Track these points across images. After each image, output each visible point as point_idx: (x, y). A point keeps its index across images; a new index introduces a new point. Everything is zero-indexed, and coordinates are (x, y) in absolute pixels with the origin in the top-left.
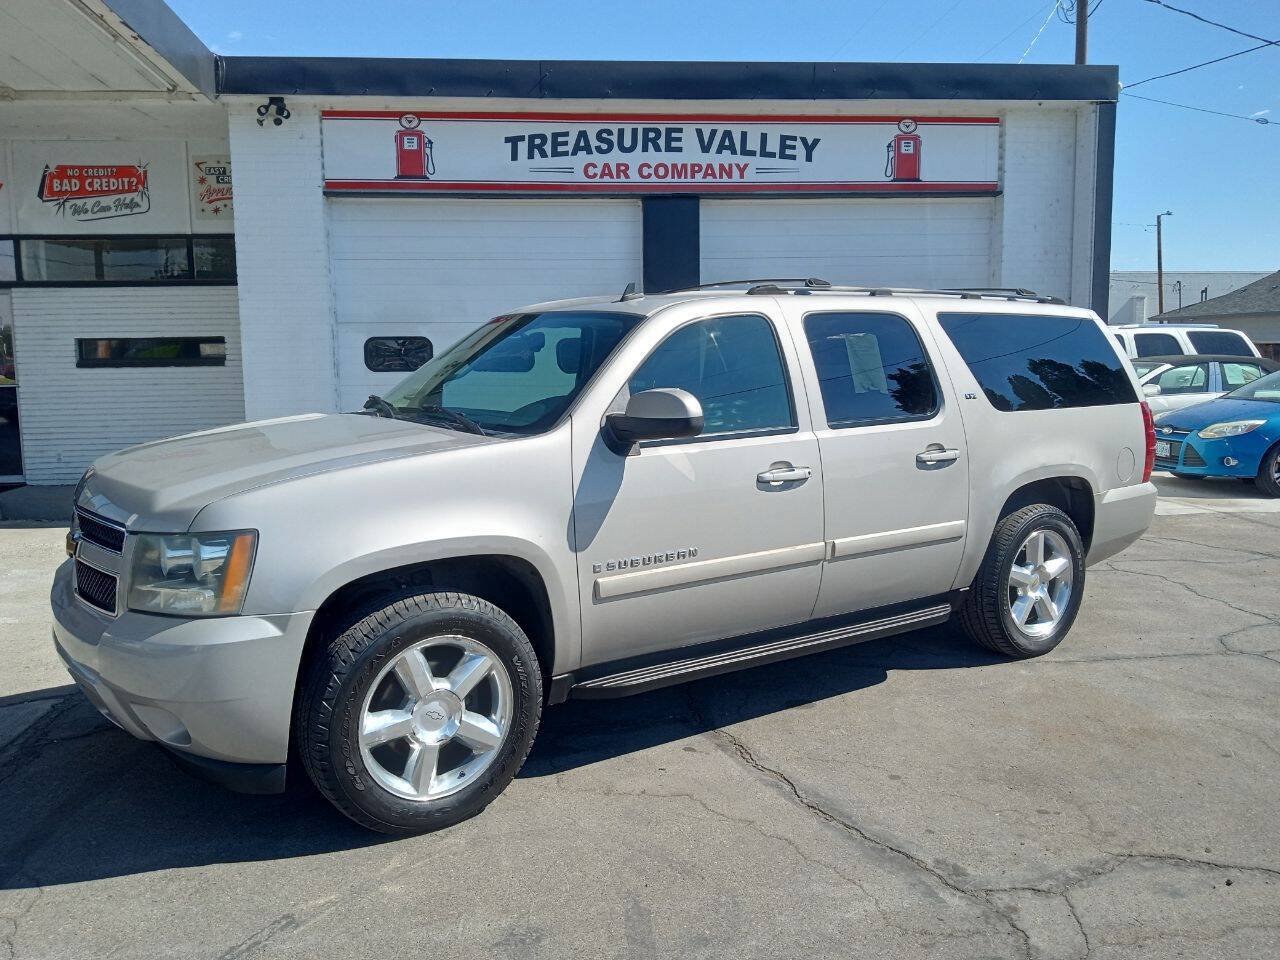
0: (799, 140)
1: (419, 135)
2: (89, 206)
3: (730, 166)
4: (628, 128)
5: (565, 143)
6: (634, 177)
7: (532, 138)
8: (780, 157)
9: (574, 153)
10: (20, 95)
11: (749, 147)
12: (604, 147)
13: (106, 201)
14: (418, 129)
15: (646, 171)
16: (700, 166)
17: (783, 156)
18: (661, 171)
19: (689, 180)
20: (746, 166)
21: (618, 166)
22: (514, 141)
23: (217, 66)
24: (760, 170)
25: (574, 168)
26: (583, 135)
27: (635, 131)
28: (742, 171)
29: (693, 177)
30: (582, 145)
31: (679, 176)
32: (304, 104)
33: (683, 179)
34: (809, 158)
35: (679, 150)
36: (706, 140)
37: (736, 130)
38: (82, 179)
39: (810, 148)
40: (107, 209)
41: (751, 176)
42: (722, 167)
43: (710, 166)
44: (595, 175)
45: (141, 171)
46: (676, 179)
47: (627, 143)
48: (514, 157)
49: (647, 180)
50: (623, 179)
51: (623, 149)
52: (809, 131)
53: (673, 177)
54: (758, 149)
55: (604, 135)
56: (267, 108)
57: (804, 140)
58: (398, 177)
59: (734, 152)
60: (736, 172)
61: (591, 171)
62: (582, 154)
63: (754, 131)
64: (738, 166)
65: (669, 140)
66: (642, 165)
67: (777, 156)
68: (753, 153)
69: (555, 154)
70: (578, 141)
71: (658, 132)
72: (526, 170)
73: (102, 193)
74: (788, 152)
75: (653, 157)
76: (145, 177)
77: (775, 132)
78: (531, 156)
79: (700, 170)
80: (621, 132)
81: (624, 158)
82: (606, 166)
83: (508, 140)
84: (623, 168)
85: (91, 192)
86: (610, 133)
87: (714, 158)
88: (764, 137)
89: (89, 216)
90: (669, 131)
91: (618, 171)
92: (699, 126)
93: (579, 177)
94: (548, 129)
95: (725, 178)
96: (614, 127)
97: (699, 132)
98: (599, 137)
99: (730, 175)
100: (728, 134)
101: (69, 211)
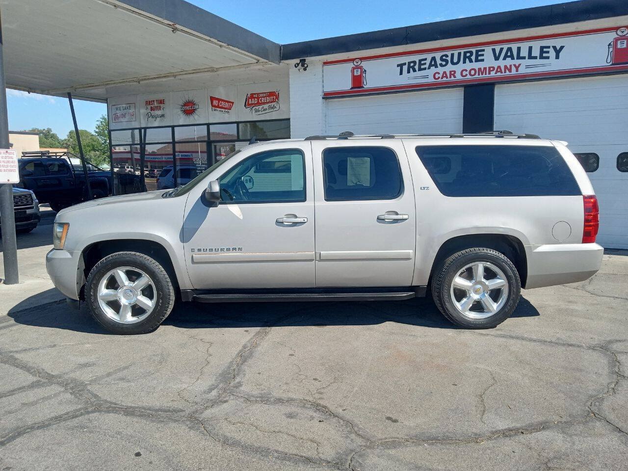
0: (551, 47)
1: (361, 68)
2: (260, 109)
3: (511, 66)
4: (456, 53)
5: (425, 64)
6: (458, 77)
7: (409, 63)
8: (540, 59)
9: (429, 68)
10: (218, 69)
11: (521, 55)
12: (444, 63)
13: (266, 106)
14: (361, 65)
15: (464, 73)
16: (494, 68)
17: (542, 57)
18: (473, 72)
19: (487, 75)
20: (520, 65)
21: (451, 72)
22: (401, 66)
23: (280, 49)
24: (528, 67)
25: (429, 75)
26: (434, 59)
27: (459, 54)
28: (517, 68)
29: (489, 74)
30: (433, 63)
31: (482, 74)
32: (314, 61)
33: (484, 75)
34: (557, 57)
35: (483, 60)
36: (497, 55)
37: (514, 47)
38: (258, 98)
39: (558, 52)
40: (265, 110)
41: (522, 70)
42: (506, 67)
43: (499, 67)
44: (439, 78)
45: (277, 93)
46: (481, 76)
47: (455, 60)
48: (401, 73)
49: (465, 78)
50: (453, 78)
51: (453, 63)
52: (558, 42)
53: (479, 75)
54: (526, 55)
55: (444, 58)
56: (298, 64)
57: (554, 48)
58: (352, 88)
59: (513, 58)
60: (514, 69)
61: (437, 76)
62: (433, 68)
63: (525, 47)
64: (515, 65)
65: (477, 56)
66: (463, 70)
67: (538, 58)
68: (524, 58)
69: (420, 69)
70: (431, 62)
71: (471, 53)
72: (407, 79)
73: (264, 103)
74: (545, 55)
75: (468, 66)
76: (278, 95)
77: (536, 46)
78: (409, 72)
79: (493, 70)
80: (452, 55)
81: (453, 68)
82: (445, 73)
83: (398, 66)
84: (453, 73)
85: (261, 103)
86: (447, 56)
87: (501, 63)
88: (530, 48)
89: (260, 113)
90: (477, 52)
91: (451, 74)
92: (493, 47)
93: (431, 80)
94: (416, 58)
95: (508, 73)
96: (449, 53)
97: (494, 50)
98: (441, 59)
99: (510, 71)
100: (510, 49)
101: (254, 111)
